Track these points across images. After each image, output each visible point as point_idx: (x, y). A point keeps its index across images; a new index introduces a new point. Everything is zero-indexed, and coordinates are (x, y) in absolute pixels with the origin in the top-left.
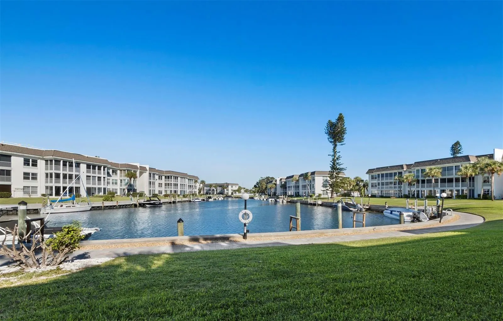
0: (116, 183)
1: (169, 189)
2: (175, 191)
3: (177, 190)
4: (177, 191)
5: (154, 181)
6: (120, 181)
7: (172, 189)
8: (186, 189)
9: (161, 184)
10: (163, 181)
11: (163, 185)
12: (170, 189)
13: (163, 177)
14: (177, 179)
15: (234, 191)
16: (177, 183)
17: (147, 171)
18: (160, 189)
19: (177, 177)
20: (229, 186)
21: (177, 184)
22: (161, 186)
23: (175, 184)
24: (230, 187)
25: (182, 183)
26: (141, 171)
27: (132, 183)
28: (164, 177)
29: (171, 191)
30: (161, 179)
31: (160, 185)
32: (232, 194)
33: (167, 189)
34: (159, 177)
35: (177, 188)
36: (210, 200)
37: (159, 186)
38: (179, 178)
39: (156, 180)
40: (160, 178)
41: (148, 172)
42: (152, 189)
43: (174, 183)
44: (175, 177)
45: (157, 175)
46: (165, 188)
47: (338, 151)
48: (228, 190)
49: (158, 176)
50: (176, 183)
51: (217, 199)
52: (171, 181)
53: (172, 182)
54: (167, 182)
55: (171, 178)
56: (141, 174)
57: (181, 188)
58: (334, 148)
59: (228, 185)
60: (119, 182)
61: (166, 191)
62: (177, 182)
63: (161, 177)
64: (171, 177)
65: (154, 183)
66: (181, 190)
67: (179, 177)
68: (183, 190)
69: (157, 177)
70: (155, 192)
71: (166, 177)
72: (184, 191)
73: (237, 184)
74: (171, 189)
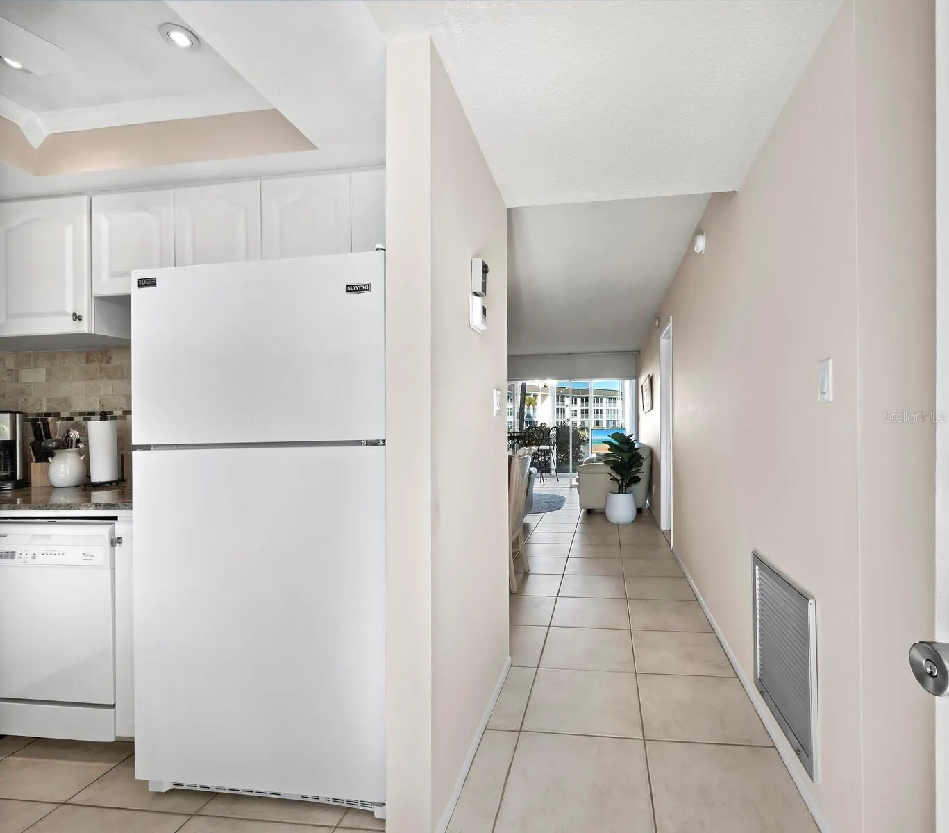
5: (563, 407)
9: (576, 411)
11: (579, 413)
13: (579, 400)
14: (601, 401)
19: (602, 398)
21: (601, 410)
22: (576, 415)
27: (532, 414)
30: (576, 403)
31: (574, 413)
33: (584, 419)
35: (601, 417)
38: (604, 400)
39: (567, 406)
40: (574, 401)
45: (568, 397)
46: (583, 417)
50: (599, 408)
56: (544, 397)
57: (607, 417)
62: (601, 406)
63: (576, 400)
65: (563, 411)
69: (568, 401)
71: (582, 399)
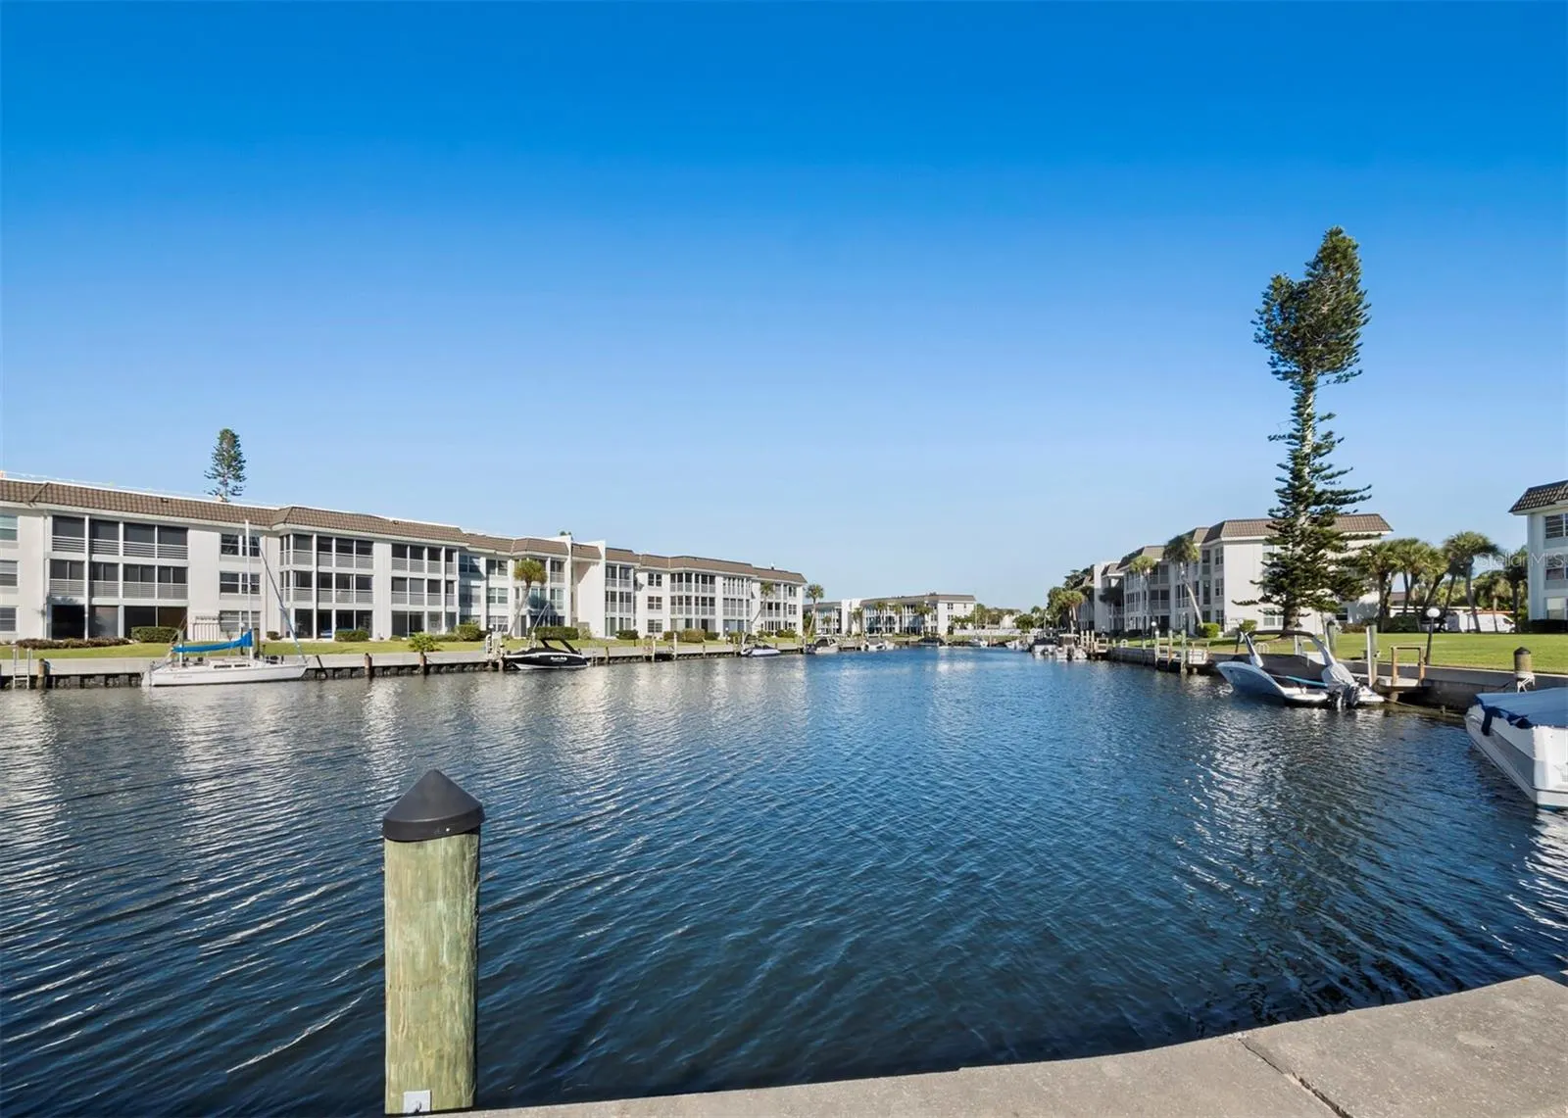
0: (503, 600)
1: (680, 616)
2: (705, 623)
3: (712, 617)
4: (713, 621)
6: (514, 591)
7: (693, 616)
8: (745, 613)
10: (666, 590)
12: (684, 616)
15: (957, 620)
16: (712, 595)
17: (600, 557)
18: (655, 615)
20: (939, 606)
23: (704, 599)
24: (942, 607)
25: (731, 596)
26: (576, 558)
28: (669, 576)
29: (688, 622)
32: (951, 630)
34: (651, 577)
36: (820, 651)
37: (650, 607)
41: (603, 562)
42: (617, 615)
43: (701, 594)
44: (704, 577)
47: (1318, 416)
48: (936, 620)
49: (646, 574)
51: (863, 647)
52: (689, 589)
53: (693, 594)
54: (677, 593)
55: (689, 580)
58: (1302, 402)
59: (934, 599)
60: (511, 595)
61: (673, 621)
64: (689, 576)
66: (729, 617)
67: (719, 575)
68: (737, 617)
70: (628, 625)
72: (740, 622)
73: (971, 598)
74: (688, 617)
